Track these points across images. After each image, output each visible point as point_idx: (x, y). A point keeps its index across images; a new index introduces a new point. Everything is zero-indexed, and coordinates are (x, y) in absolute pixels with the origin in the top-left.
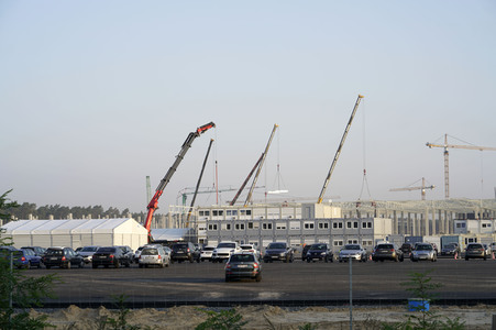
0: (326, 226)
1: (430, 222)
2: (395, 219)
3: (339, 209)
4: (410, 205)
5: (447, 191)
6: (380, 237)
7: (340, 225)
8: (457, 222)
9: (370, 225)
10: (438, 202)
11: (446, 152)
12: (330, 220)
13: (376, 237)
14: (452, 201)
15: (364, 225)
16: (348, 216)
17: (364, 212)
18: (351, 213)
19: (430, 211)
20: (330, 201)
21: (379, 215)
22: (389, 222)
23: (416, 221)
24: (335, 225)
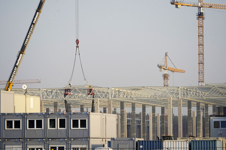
0: (17, 124)
1: (175, 120)
2: (122, 115)
3: (38, 99)
4: (146, 94)
5: (201, 72)
6: (98, 142)
7: (39, 124)
8: (214, 119)
9: (83, 123)
10: (187, 90)
11: (200, 15)
12: (24, 116)
13: (93, 142)
14: (207, 89)
15: (75, 124)
16: (52, 110)
17: (76, 104)
18: (55, 105)
19: (176, 104)
20: (24, 87)
21: (99, 108)
22: (112, 119)
23: (154, 118)
24: (31, 124)
